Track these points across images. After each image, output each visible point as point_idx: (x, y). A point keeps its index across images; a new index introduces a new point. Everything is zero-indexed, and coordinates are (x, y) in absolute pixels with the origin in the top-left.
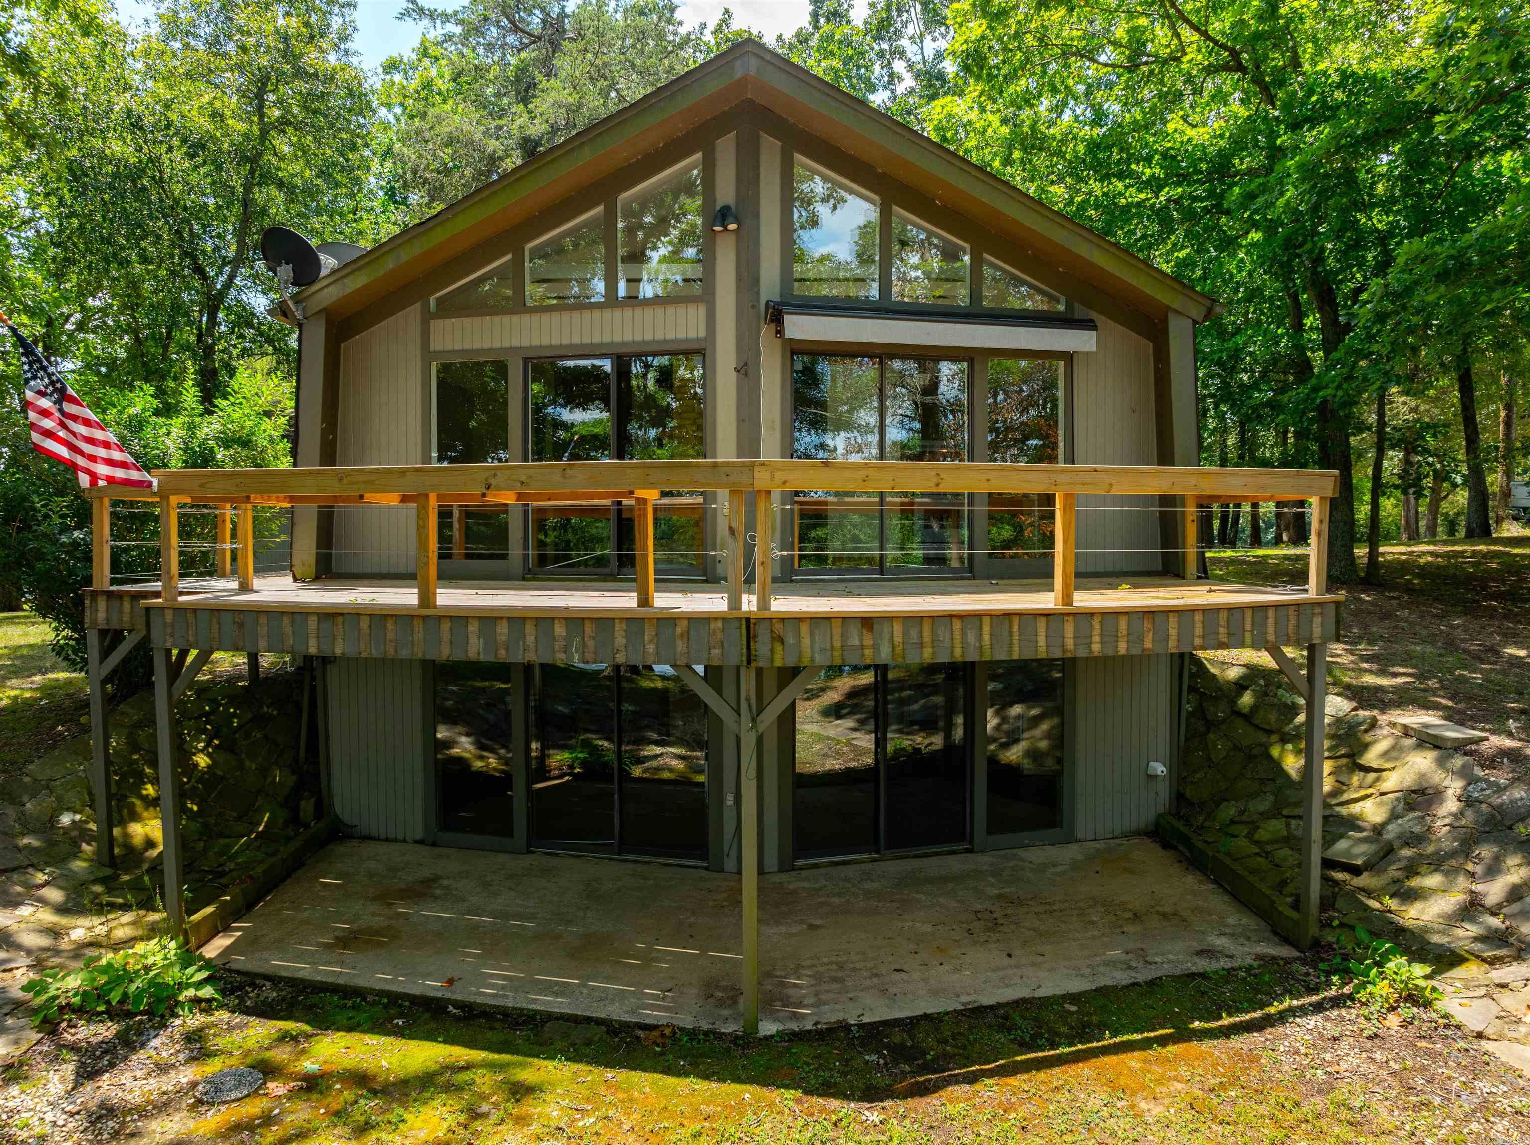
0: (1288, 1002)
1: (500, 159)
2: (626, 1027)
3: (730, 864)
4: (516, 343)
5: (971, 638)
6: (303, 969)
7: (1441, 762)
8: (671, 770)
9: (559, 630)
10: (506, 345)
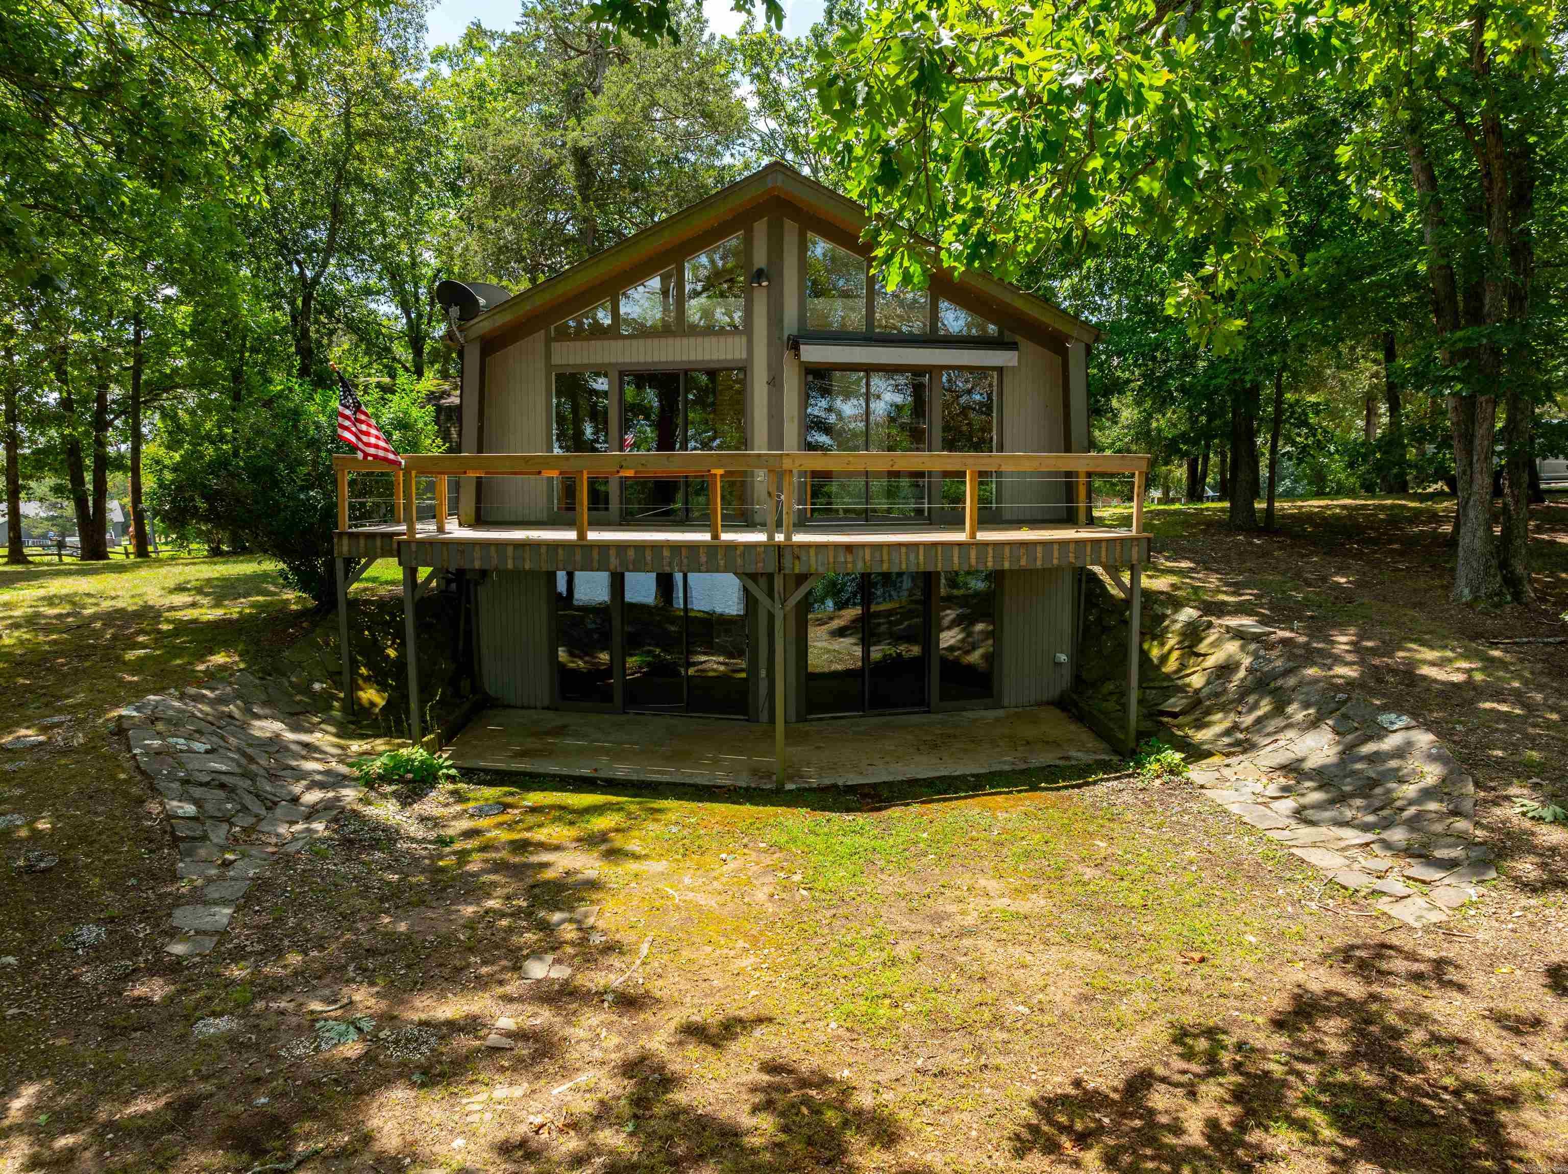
0: (1101, 776)
1: (557, 166)
2: (707, 787)
3: (764, 716)
4: (613, 360)
5: (912, 557)
6: (501, 766)
7: (1243, 648)
8: (715, 670)
9: (666, 553)
10: (606, 361)
